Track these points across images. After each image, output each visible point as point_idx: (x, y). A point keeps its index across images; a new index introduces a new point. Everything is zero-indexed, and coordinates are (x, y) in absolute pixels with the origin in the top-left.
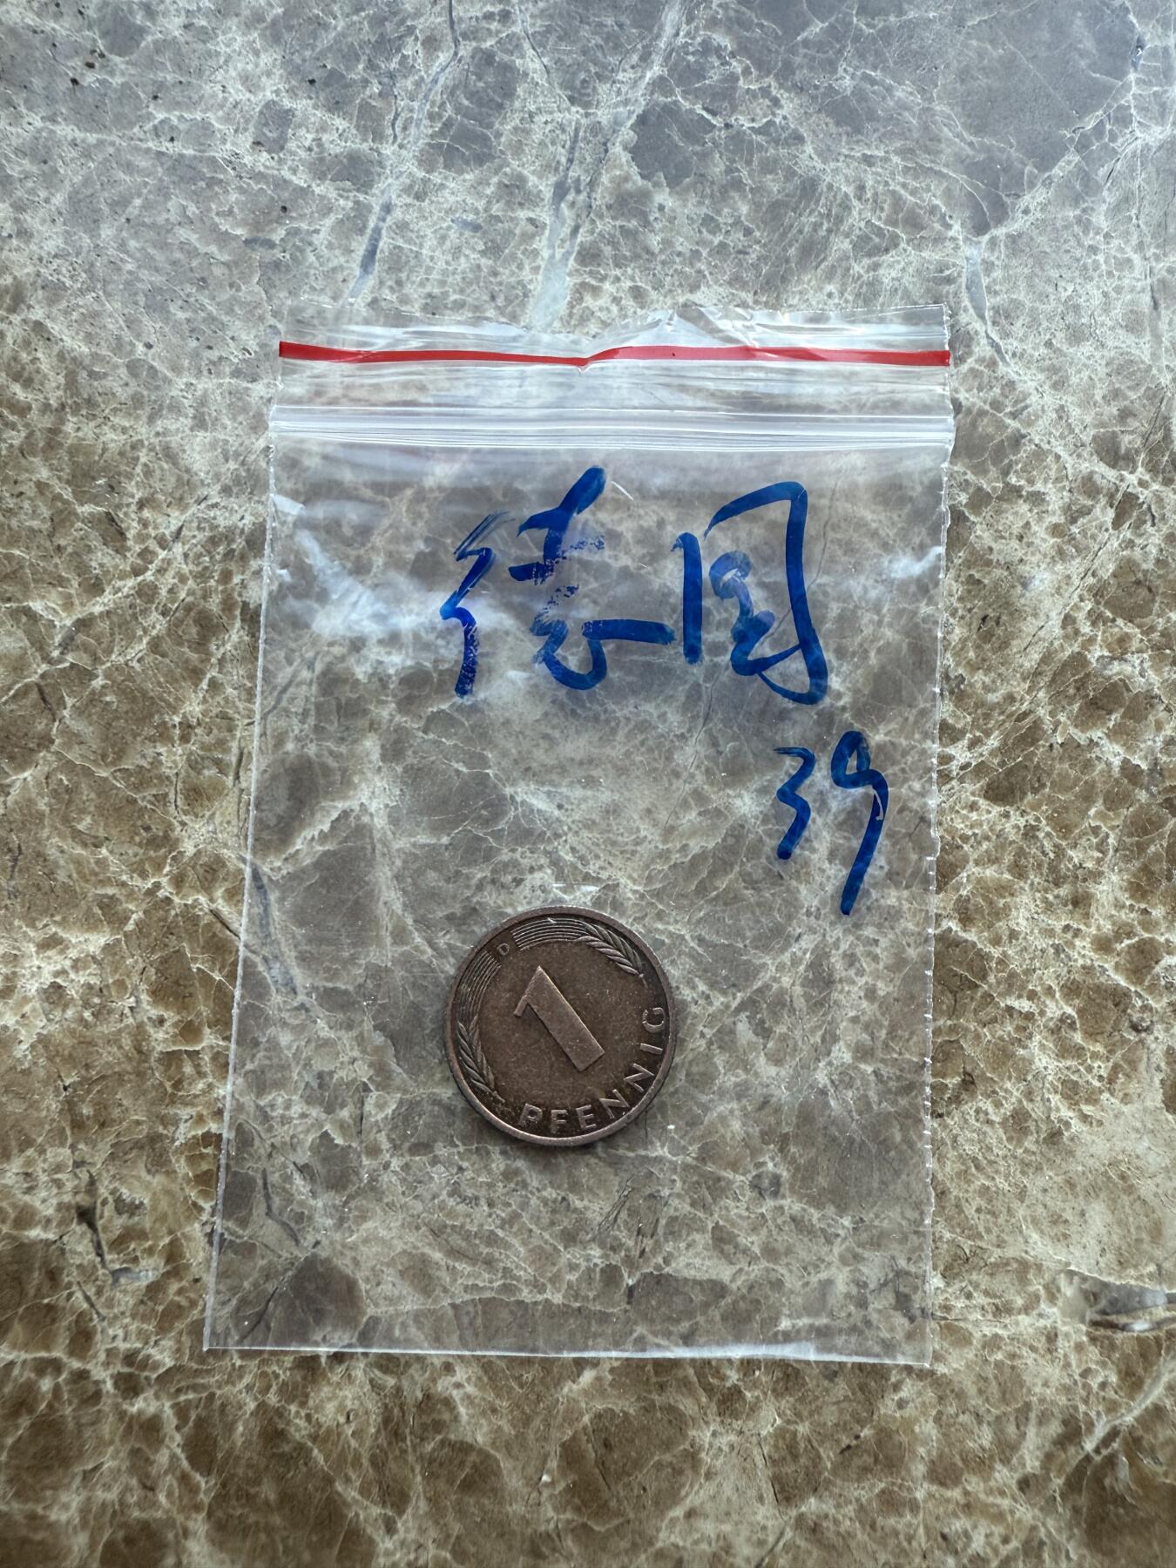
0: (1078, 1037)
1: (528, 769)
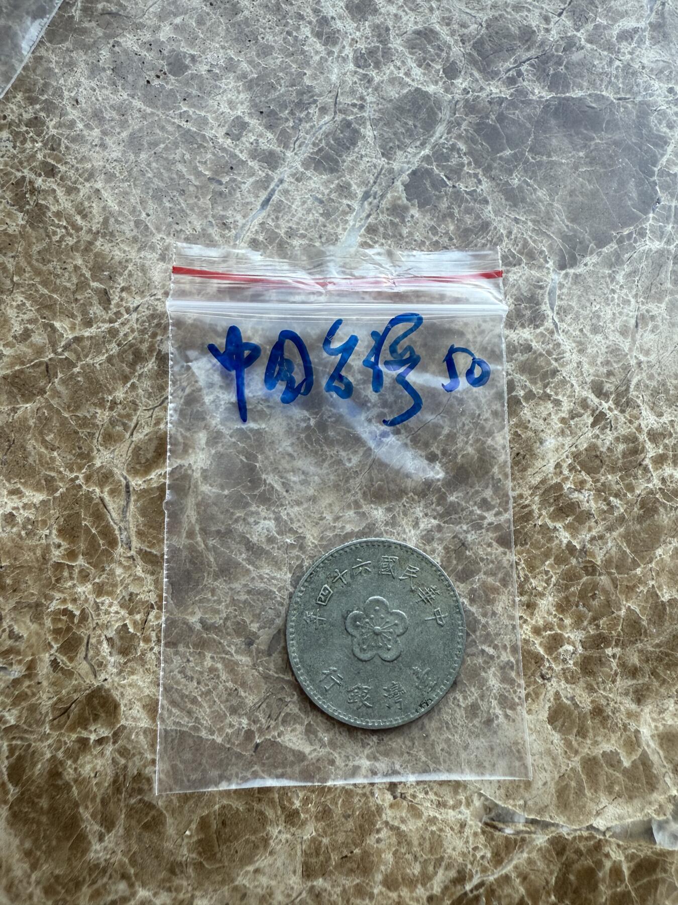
0: (513, 674)
1: (276, 469)
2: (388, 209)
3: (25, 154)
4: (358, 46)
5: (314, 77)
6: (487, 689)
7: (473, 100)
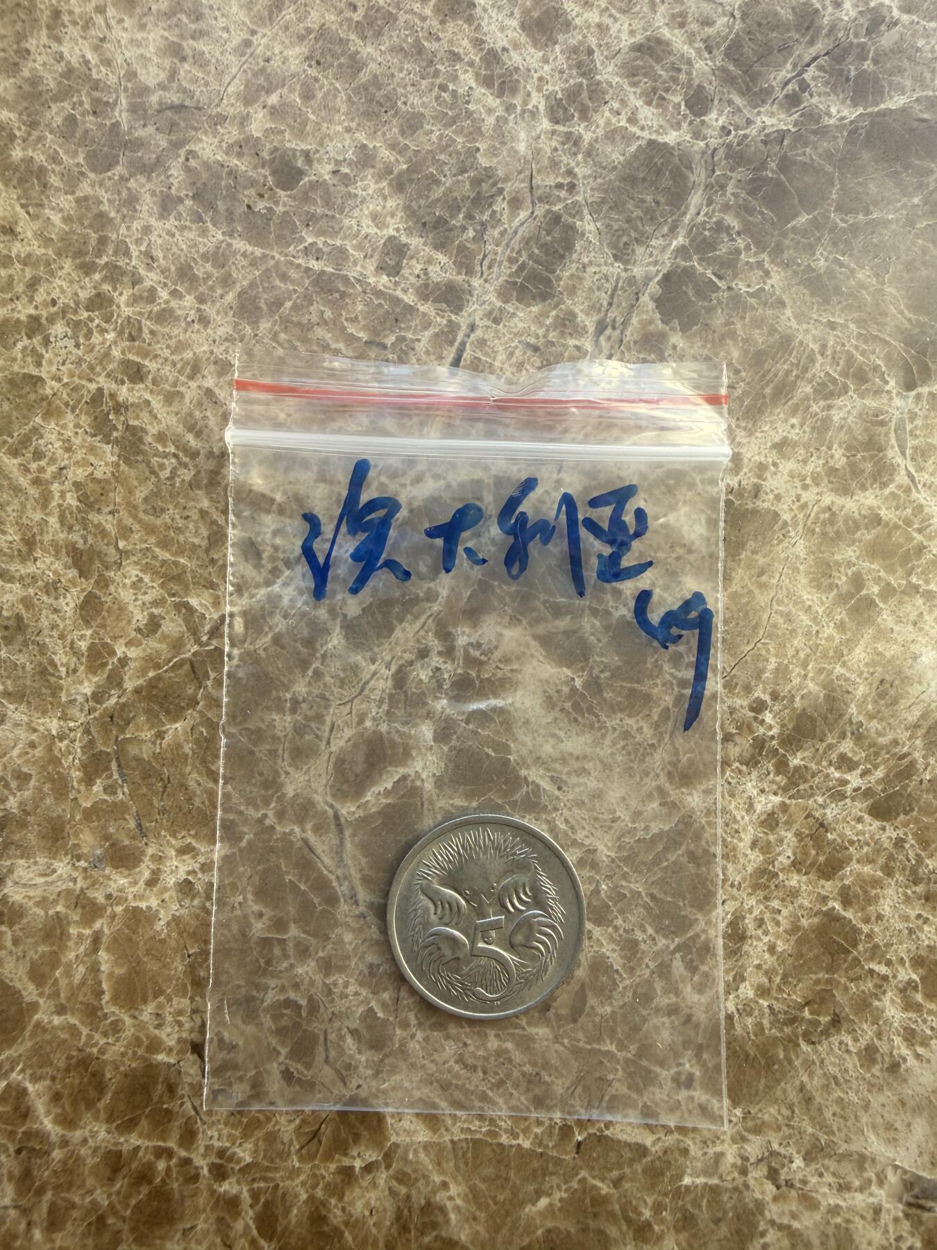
0: (919, 997)
1: (539, 758)
2: (635, 343)
3: (94, 354)
4: (551, 88)
5: (493, 152)
6: (885, 1023)
7: (739, 144)
